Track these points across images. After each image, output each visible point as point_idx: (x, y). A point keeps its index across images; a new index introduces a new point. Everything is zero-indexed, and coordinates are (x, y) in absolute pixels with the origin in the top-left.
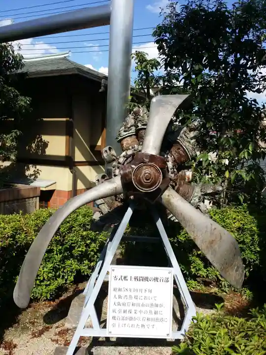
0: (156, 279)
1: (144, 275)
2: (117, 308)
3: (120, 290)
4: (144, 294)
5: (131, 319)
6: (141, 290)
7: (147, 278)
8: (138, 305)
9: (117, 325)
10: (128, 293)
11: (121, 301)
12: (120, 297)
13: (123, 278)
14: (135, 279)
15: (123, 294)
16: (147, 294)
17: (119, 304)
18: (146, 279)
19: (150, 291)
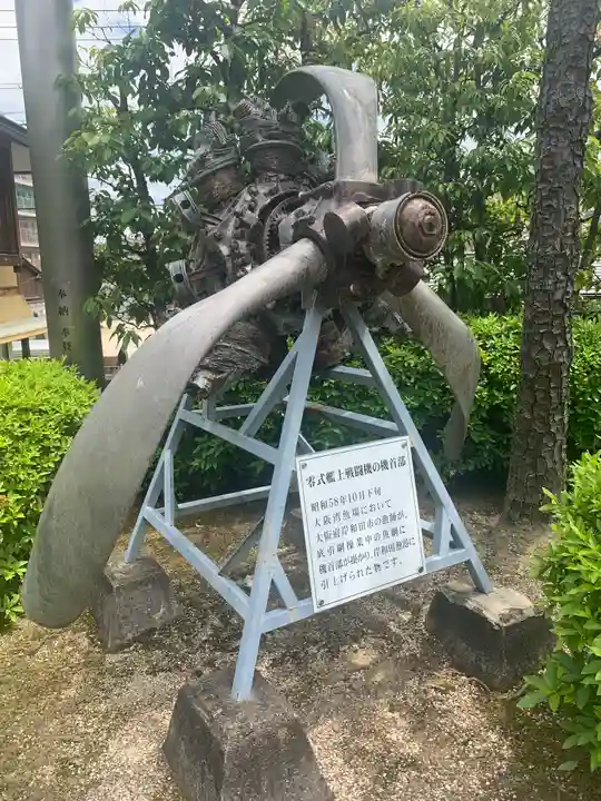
0: (384, 465)
1: (363, 462)
2: (326, 545)
3: (324, 505)
4: (367, 502)
5: (354, 560)
6: (362, 495)
7: (369, 466)
8: (362, 527)
9: (331, 582)
10: (340, 508)
11: (331, 528)
12: (327, 521)
13: (324, 478)
14: (347, 473)
15: (330, 512)
16: (375, 499)
17: (327, 537)
18: (368, 468)
19: (378, 492)
